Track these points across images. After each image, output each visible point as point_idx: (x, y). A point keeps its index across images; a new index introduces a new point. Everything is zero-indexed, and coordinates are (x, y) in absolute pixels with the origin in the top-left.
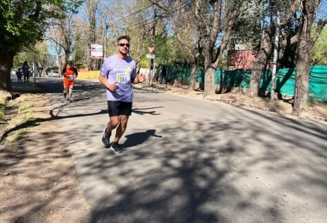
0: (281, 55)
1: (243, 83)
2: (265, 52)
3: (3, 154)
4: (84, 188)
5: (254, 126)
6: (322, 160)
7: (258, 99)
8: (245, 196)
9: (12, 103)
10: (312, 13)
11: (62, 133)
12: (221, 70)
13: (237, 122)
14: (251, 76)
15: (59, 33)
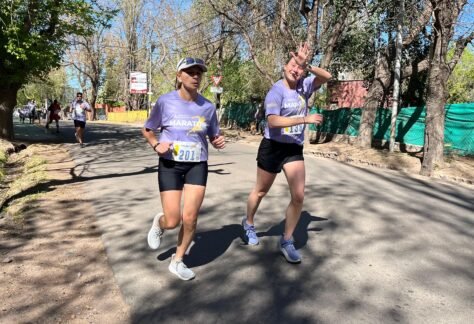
0: (405, 87)
1: (350, 128)
2: (382, 84)
3: (3, 232)
4: (120, 281)
5: (366, 190)
6: (465, 239)
7: (372, 152)
8: (354, 292)
9: (14, 158)
10: (449, 27)
11: (88, 201)
12: (318, 109)
13: (341, 185)
14: (361, 119)
15: (83, 57)
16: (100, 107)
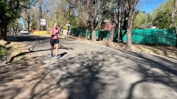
2: (116, 24)
15: (24, 14)
16: (30, 30)
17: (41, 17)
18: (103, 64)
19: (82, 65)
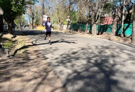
0: (125, 18)
2: (119, 17)
15: (29, 11)
16: (34, 25)
17: (44, 14)
18: (114, 61)
19: (89, 62)
